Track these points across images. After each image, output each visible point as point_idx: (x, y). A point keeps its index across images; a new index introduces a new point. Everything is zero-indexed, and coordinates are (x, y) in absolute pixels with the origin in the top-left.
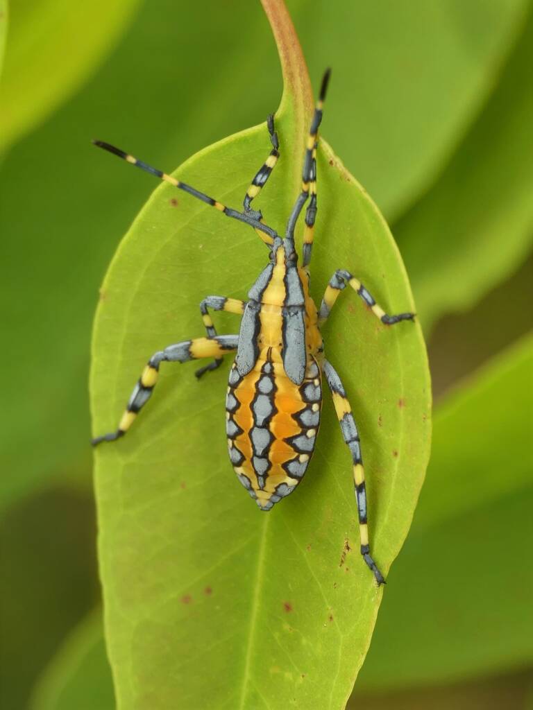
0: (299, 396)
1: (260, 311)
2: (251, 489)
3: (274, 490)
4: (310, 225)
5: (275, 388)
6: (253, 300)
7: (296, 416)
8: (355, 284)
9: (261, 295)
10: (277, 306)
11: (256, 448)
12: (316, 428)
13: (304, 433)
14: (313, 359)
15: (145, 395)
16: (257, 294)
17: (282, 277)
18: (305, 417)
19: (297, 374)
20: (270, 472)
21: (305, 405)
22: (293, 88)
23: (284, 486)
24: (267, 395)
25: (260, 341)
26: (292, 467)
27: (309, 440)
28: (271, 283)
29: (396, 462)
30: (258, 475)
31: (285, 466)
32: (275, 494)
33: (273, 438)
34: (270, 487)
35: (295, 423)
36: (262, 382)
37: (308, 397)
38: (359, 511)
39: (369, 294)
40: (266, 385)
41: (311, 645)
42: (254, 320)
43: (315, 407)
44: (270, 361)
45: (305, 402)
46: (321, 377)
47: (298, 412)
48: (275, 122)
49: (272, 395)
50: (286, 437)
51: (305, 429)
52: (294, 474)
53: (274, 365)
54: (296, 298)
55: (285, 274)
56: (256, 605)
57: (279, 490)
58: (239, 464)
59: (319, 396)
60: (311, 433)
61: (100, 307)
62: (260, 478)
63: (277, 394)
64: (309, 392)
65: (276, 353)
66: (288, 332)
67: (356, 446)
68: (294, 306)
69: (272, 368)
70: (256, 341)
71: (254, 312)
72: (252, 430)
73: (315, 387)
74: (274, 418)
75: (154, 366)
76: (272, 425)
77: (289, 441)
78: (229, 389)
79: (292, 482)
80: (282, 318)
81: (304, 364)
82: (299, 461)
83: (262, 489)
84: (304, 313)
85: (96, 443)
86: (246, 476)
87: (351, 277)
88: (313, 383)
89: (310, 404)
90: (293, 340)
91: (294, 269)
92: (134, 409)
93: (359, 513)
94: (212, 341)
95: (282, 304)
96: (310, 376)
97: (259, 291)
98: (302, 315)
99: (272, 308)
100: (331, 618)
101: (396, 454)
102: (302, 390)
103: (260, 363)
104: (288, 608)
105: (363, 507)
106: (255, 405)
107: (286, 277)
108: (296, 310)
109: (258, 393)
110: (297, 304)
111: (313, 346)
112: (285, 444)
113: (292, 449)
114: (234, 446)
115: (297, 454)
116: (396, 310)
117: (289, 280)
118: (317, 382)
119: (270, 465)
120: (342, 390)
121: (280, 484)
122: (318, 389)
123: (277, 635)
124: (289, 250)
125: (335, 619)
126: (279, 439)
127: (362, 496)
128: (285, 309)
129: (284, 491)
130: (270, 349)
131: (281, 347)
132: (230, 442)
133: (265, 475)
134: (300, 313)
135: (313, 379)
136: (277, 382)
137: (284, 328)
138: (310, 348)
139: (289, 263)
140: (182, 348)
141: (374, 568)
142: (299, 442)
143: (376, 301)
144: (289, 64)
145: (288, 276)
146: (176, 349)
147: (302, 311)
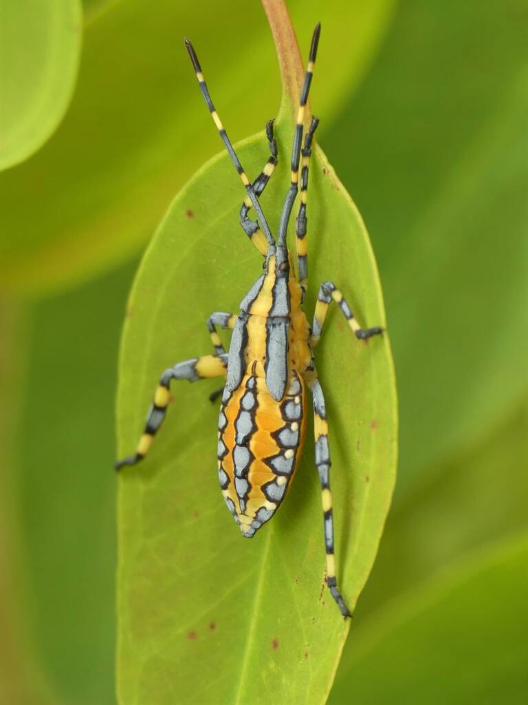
0: (279, 414)
1: (247, 322)
2: (235, 514)
3: (255, 515)
4: (301, 236)
5: (256, 405)
6: (243, 311)
7: (275, 435)
8: (337, 296)
9: (250, 305)
10: (263, 317)
11: (237, 467)
12: (295, 448)
13: (282, 454)
14: (296, 375)
15: (159, 416)
16: (247, 304)
17: (271, 288)
18: (284, 437)
19: (277, 389)
20: (250, 495)
21: (284, 423)
22: (291, 92)
23: (263, 511)
24: (249, 411)
25: (247, 355)
26: (271, 490)
27: (287, 462)
28: (261, 293)
29: (367, 487)
30: (239, 498)
31: (264, 488)
32: (255, 519)
33: (252, 458)
34: (251, 511)
35: (274, 442)
36: (245, 398)
37: (288, 415)
38: (326, 539)
39: (348, 307)
40: (249, 402)
41: (289, 684)
42: (242, 331)
43: (294, 426)
44: (255, 376)
45: (285, 420)
46: (303, 394)
47: (277, 431)
48: (274, 128)
49: (253, 412)
50: (265, 457)
51: (283, 448)
52: (272, 497)
53: (258, 380)
54: (282, 309)
55: (274, 284)
56: (251, 641)
57: (259, 514)
58: (225, 487)
59: (299, 414)
60: (289, 454)
61: (127, 325)
62: (241, 500)
63: (259, 411)
64: (289, 409)
65: (260, 366)
66: (270, 344)
67: (324, 470)
68: (277, 317)
69: (255, 383)
70: (243, 354)
71: (243, 323)
72: (234, 448)
73: (296, 405)
74: (254, 436)
75: (165, 384)
76: (252, 443)
77: (268, 461)
78: (222, 406)
79: (271, 506)
80: (266, 330)
81: (284, 379)
82: (277, 484)
83: (243, 513)
84: (288, 325)
85: (120, 467)
86: (231, 500)
87: (334, 289)
88: (293, 400)
89: (289, 422)
90: (274, 353)
91: (284, 280)
92: (150, 431)
93: (326, 543)
94: (217, 359)
95: (267, 315)
96: (291, 393)
97: (249, 301)
98: (285, 327)
99: (258, 319)
100: (306, 655)
101: (368, 479)
102: (283, 408)
103: (246, 378)
104: (275, 644)
105: (329, 535)
106: (238, 421)
107: (274, 287)
108: (280, 320)
109: (242, 409)
110: (280, 315)
111: (297, 362)
112: (264, 464)
113: (270, 470)
114: (222, 468)
115: (275, 476)
116: (371, 325)
117: (277, 291)
118: (297, 400)
119: (250, 487)
120: (323, 412)
121: (260, 509)
122: (299, 407)
123: (264, 674)
124: (281, 259)
125: (309, 656)
126: (258, 459)
127: (329, 523)
128: (270, 320)
129: (264, 516)
130: (255, 363)
131: (265, 361)
132: (219, 462)
133: (246, 498)
134: (283, 325)
135: (294, 396)
136: (260, 398)
137: (267, 340)
138: (294, 363)
139: (279, 273)
140: (189, 365)
141: (340, 601)
142: (277, 463)
143: (354, 315)
144: (286, 67)
145: (277, 286)
146: (184, 366)
147: (286, 323)
